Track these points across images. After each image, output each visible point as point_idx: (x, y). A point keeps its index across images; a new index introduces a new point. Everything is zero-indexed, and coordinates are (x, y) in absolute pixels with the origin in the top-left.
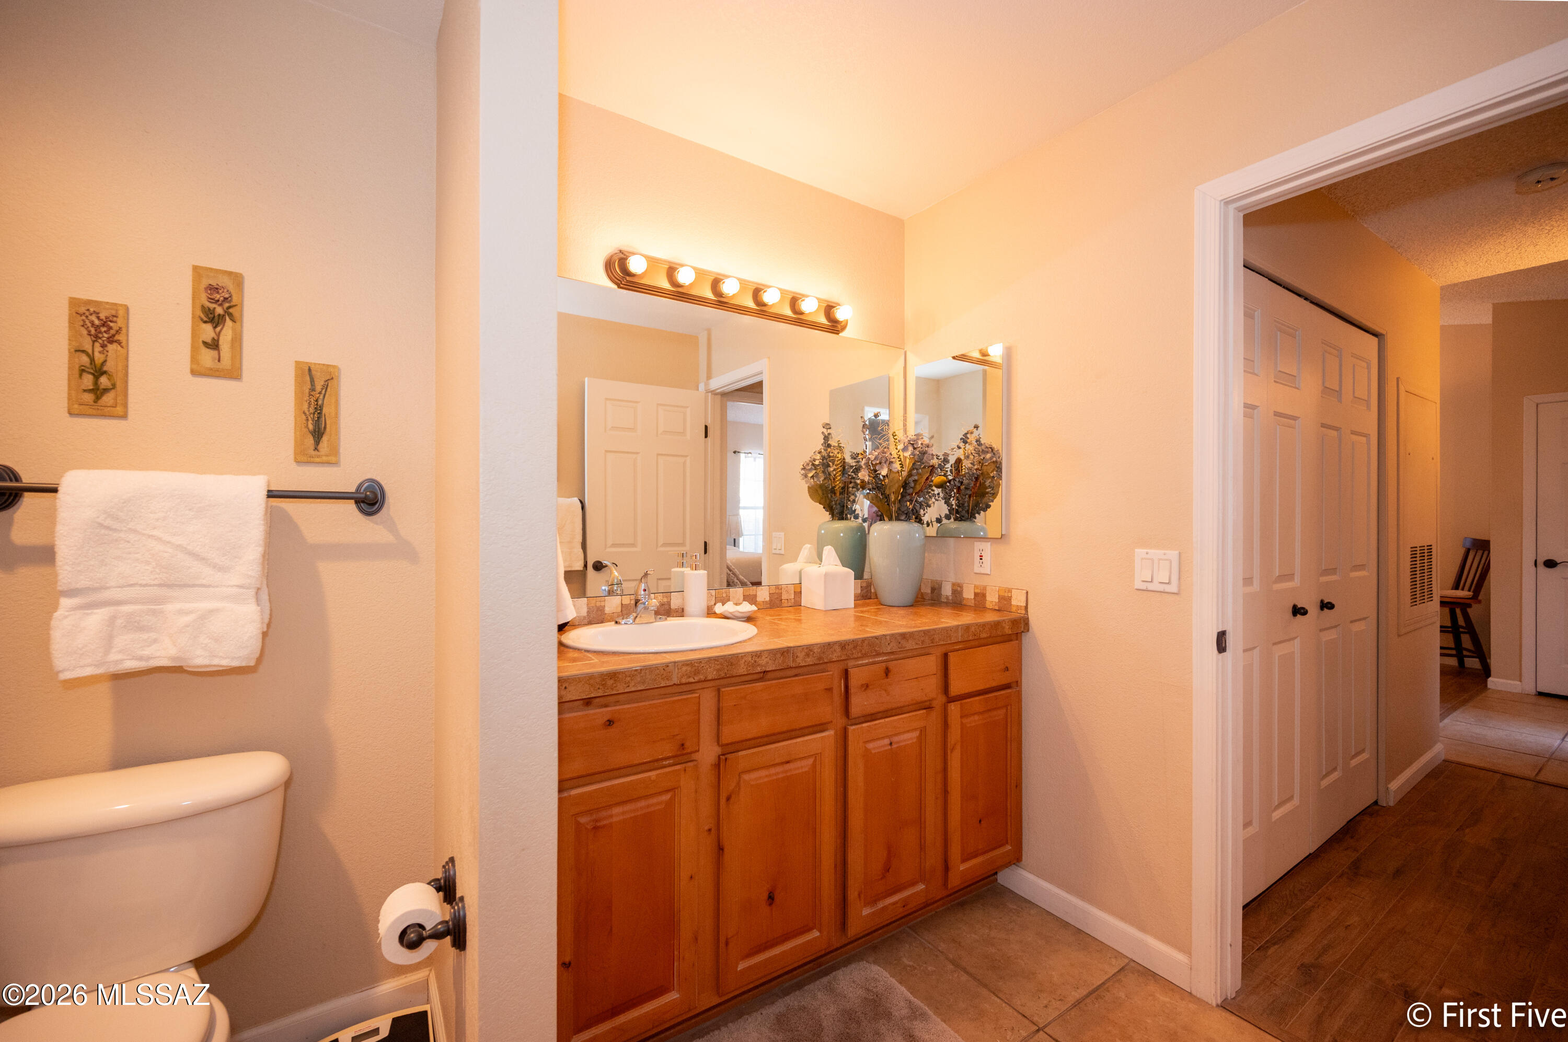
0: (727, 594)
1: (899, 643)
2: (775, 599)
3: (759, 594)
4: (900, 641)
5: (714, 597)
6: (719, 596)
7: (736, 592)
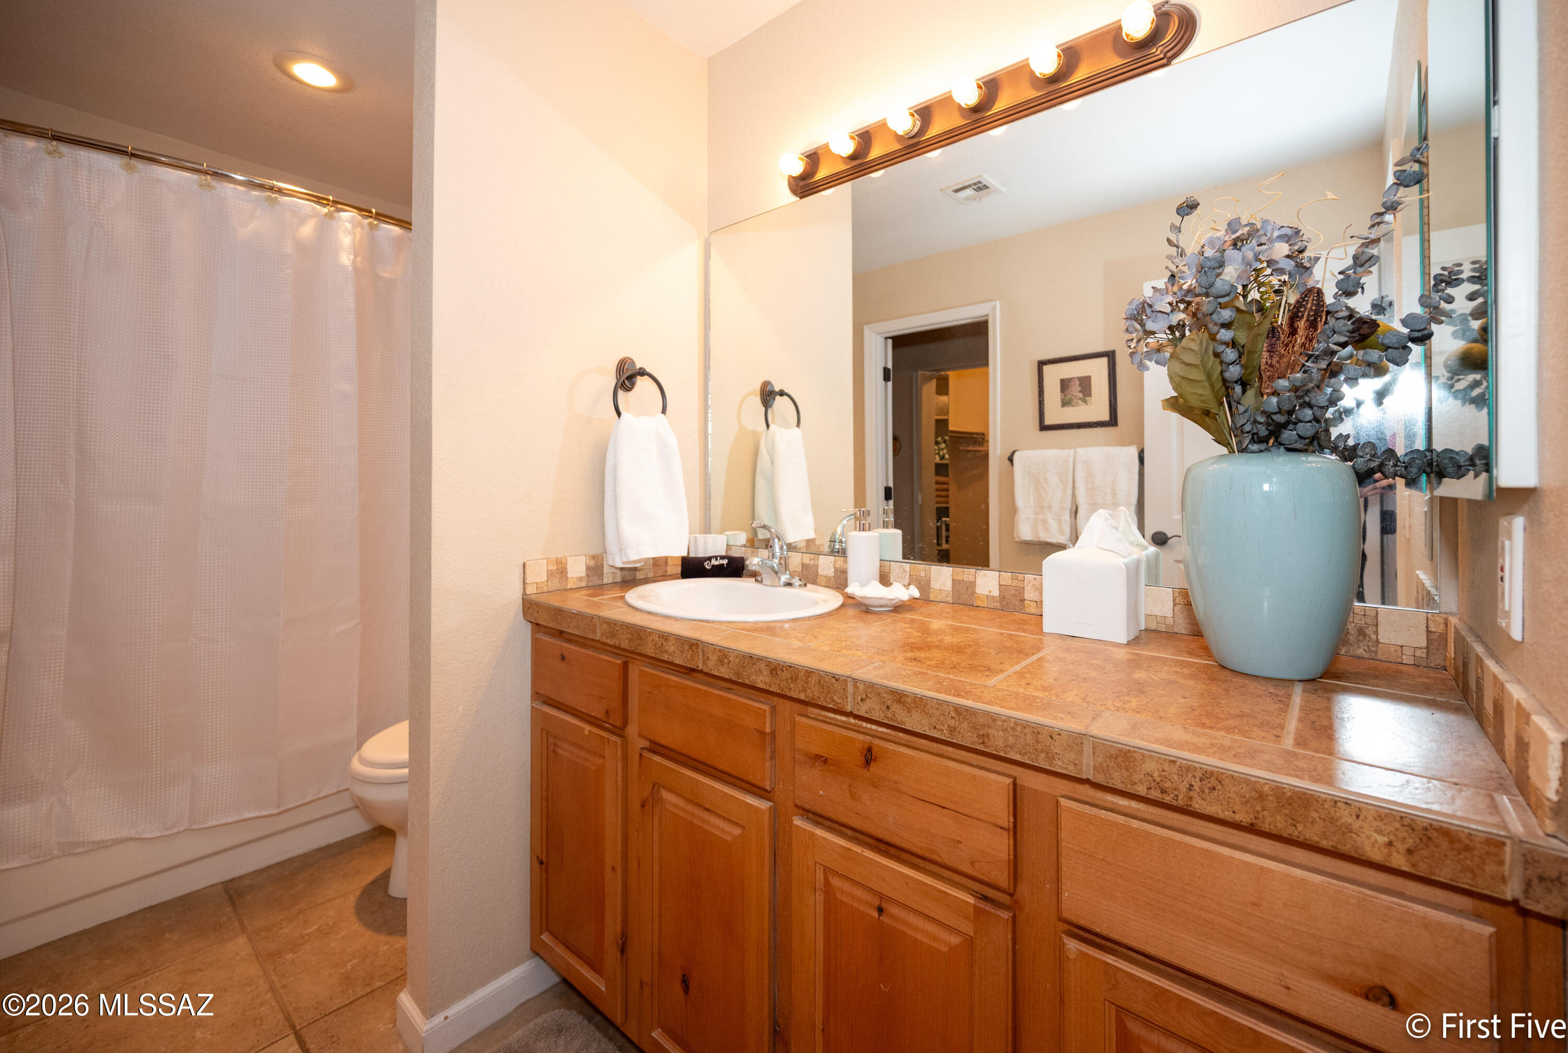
0: (928, 573)
1: (888, 707)
2: (1012, 595)
3: (979, 581)
4: (889, 703)
5: (908, 574)
6: (915, 574)
7: (940, 572)
